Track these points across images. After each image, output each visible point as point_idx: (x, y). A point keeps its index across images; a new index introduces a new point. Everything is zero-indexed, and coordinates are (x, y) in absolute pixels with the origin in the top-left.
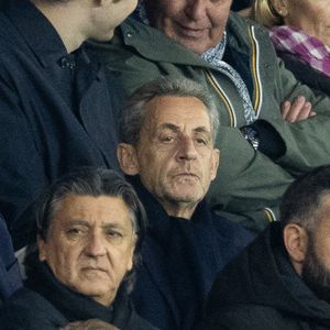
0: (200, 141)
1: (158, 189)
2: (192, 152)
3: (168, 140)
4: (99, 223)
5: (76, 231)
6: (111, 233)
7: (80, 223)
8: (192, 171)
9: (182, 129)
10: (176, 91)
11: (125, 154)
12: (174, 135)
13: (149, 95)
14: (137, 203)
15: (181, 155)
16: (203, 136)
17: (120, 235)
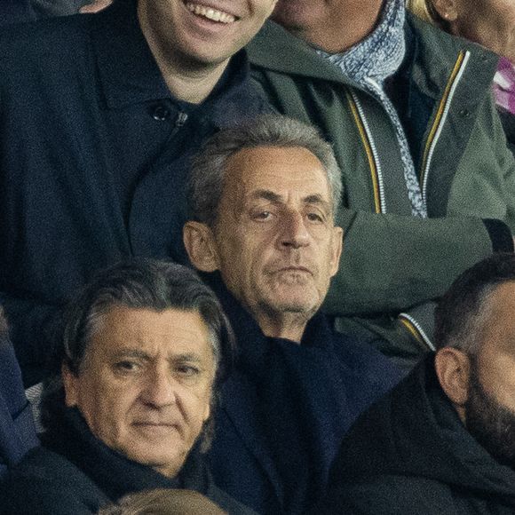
0: (313, 217)
1: (249, 293)
2: (302, 235)
3: (263, 216)
4: (164, 354)
5: (128, 365)
6: (183, 369)
7: (136, 353)
8: (302, 264)
9: (285, 199)
10: (275, 139)
11: (195, 237)
12: (274, 208)
13: (233, 146)
14: (221, 320)
15: (285, 240)
16: (319, 210)
17: (196, 370)
